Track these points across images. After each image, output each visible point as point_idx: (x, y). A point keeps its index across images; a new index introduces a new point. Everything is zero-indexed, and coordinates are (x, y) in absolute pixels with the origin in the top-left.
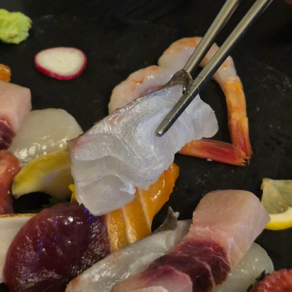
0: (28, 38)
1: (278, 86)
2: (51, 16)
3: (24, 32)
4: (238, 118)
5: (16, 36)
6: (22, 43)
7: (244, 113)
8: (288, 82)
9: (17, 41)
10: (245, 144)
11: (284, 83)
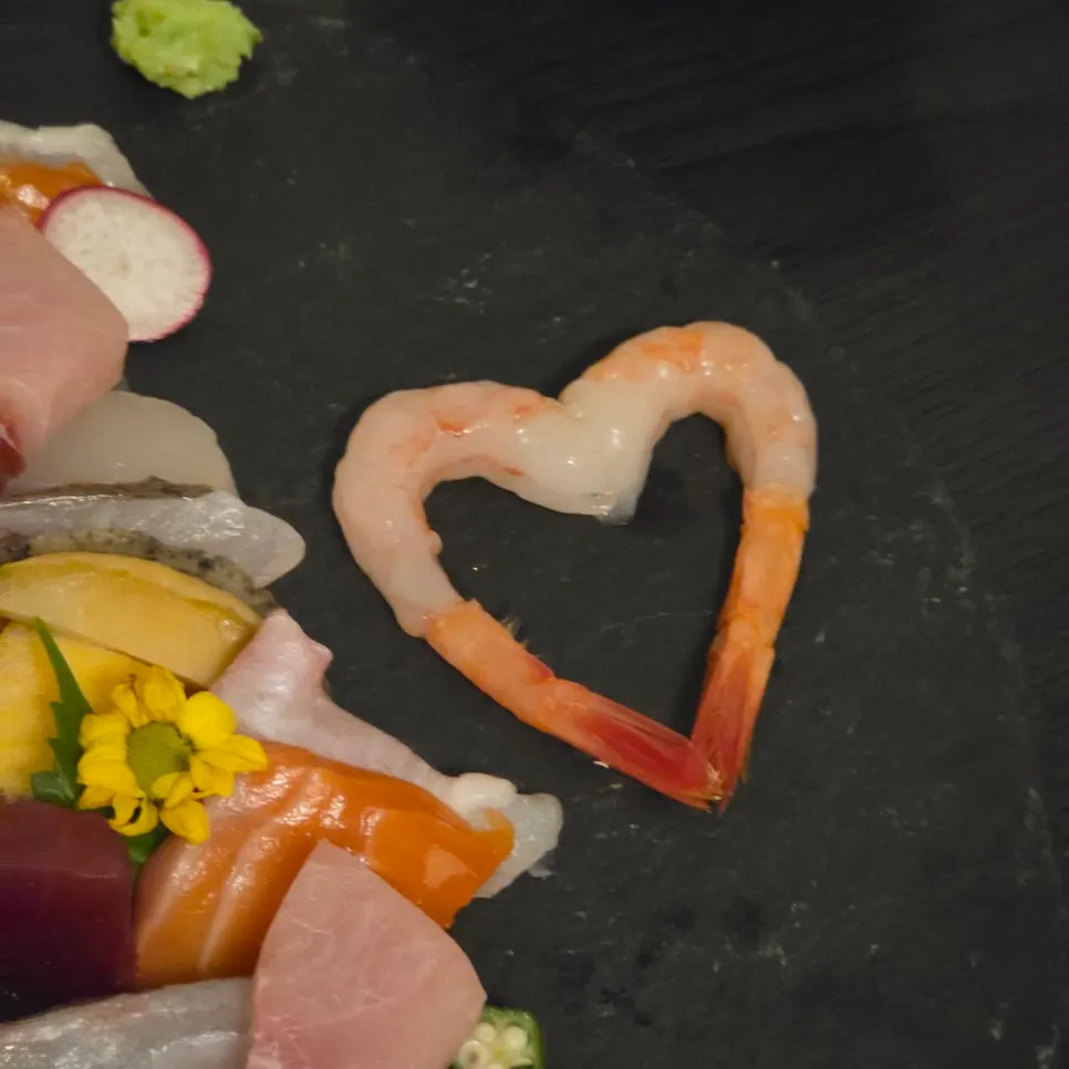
0: (231, 87)
1: (924, 574)
2: (340, 24)
3: (222, 65)
4: (747, 645)
5: (191, 75)
6: (206, 98)
7: (770, 630)
8: (964, 574)
9: (191, 89)
10: (736, 742)
11: (953, 571)
